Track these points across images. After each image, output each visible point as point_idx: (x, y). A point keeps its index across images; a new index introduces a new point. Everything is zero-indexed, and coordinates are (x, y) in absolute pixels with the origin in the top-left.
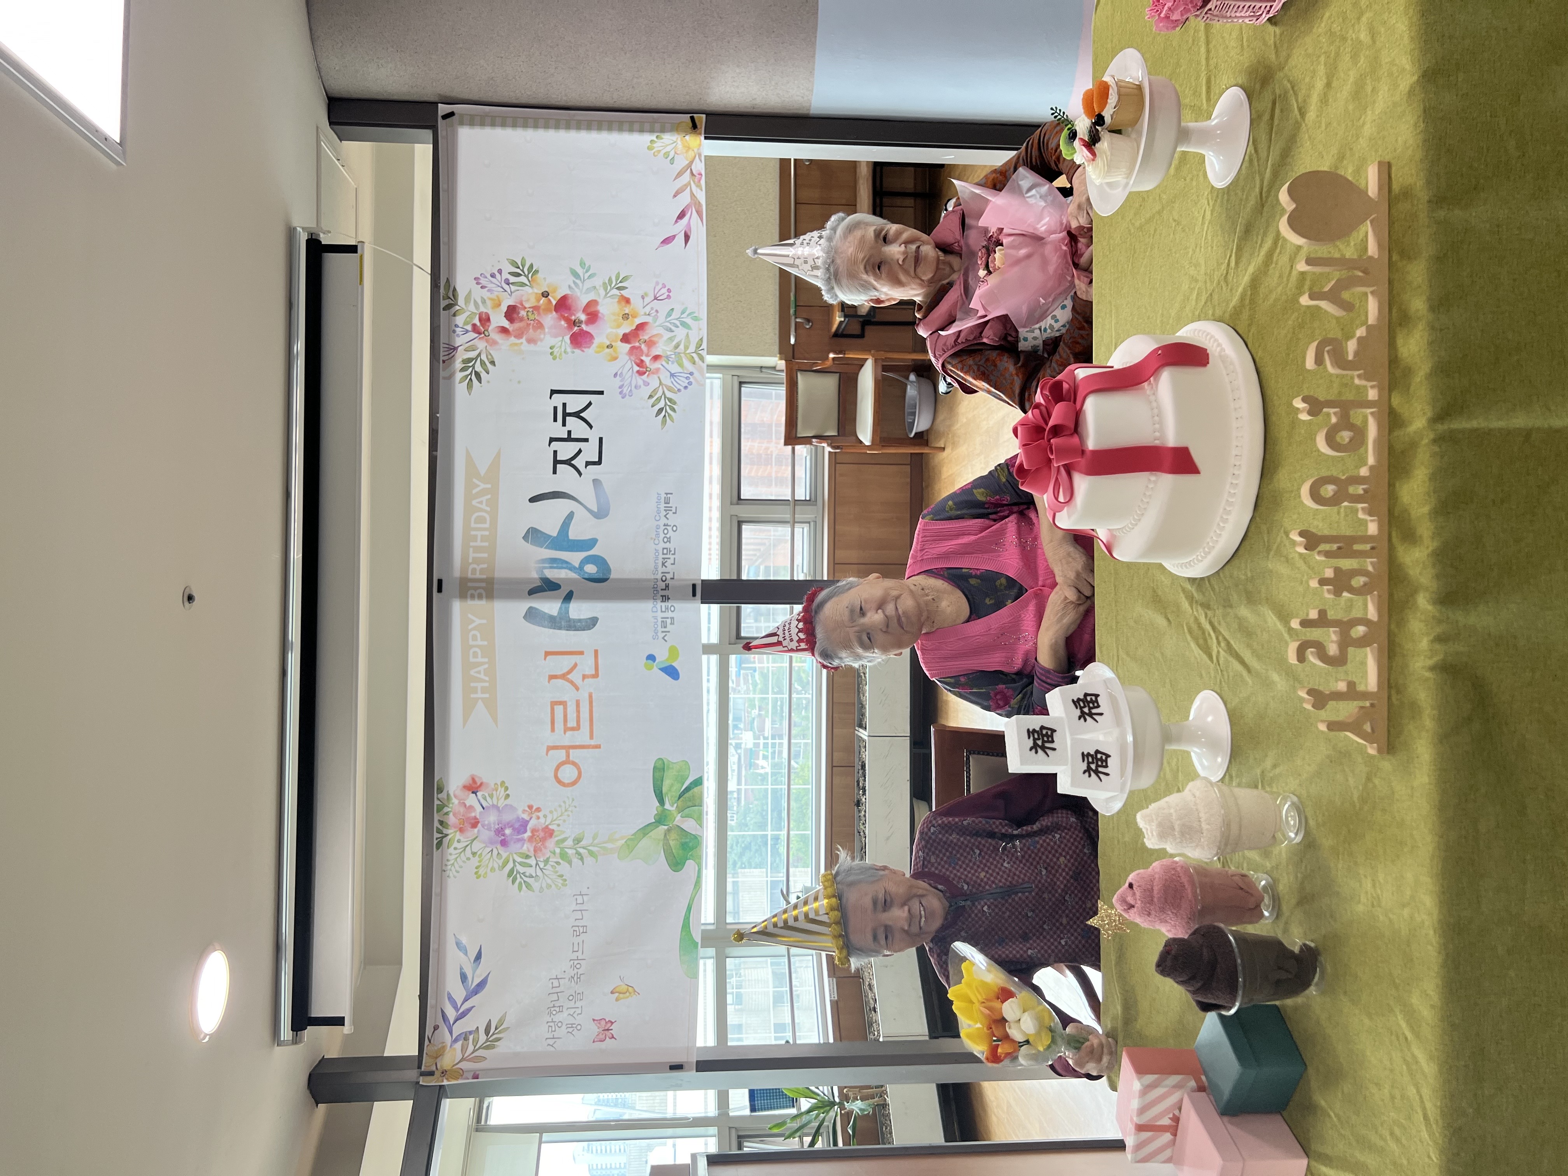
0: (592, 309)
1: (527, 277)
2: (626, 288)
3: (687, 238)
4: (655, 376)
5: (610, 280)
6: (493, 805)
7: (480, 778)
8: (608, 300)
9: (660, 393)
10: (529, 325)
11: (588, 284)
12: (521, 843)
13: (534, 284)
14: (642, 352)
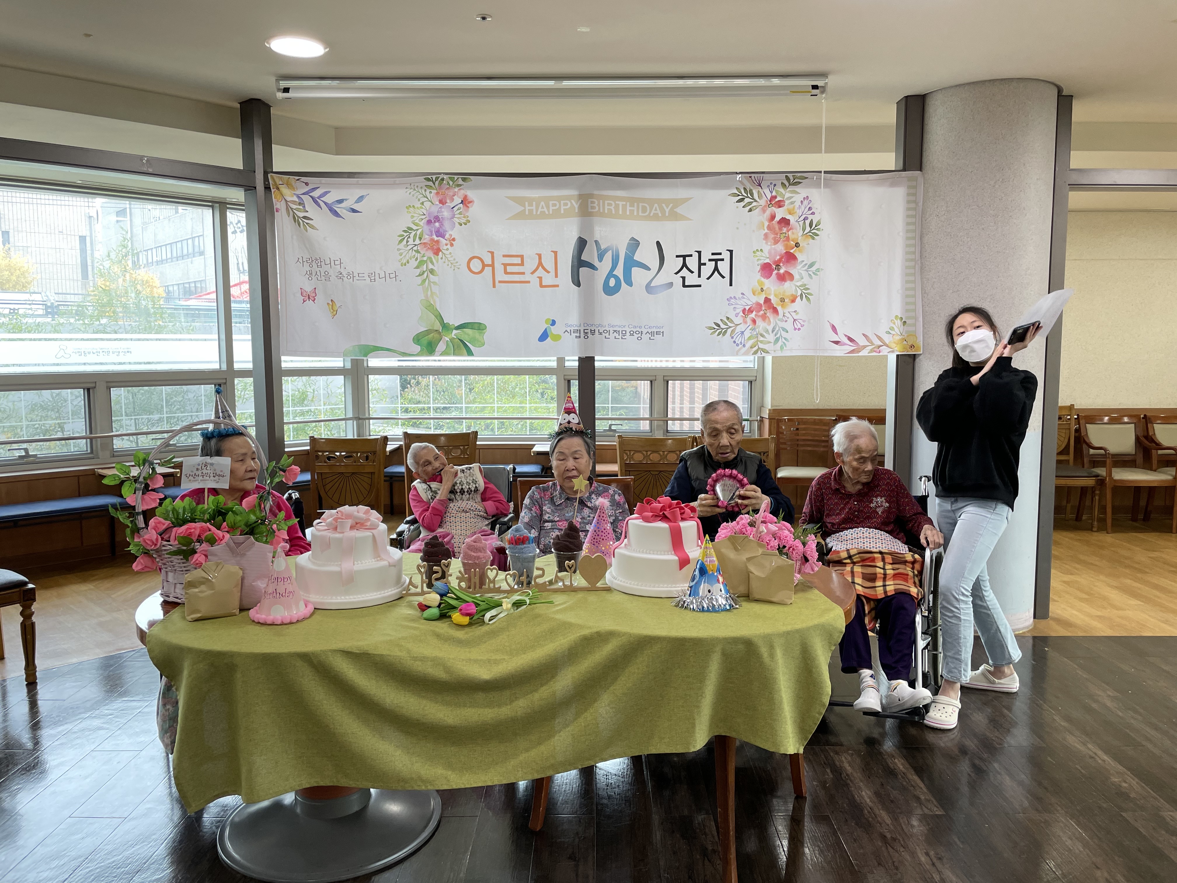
0: (787, 277)
1: (810, 232)
2: (802, 299)
3: (837, 343)
4: (741, 321)
5: (808, 289)
6: (454, 215)
7: (472, 207)
8: (793, 288)
9: (730, 324)
10: (777, 234)
11: (804, 274)
12: (429, 233)
13: (804, 237)
14: (758, 311)
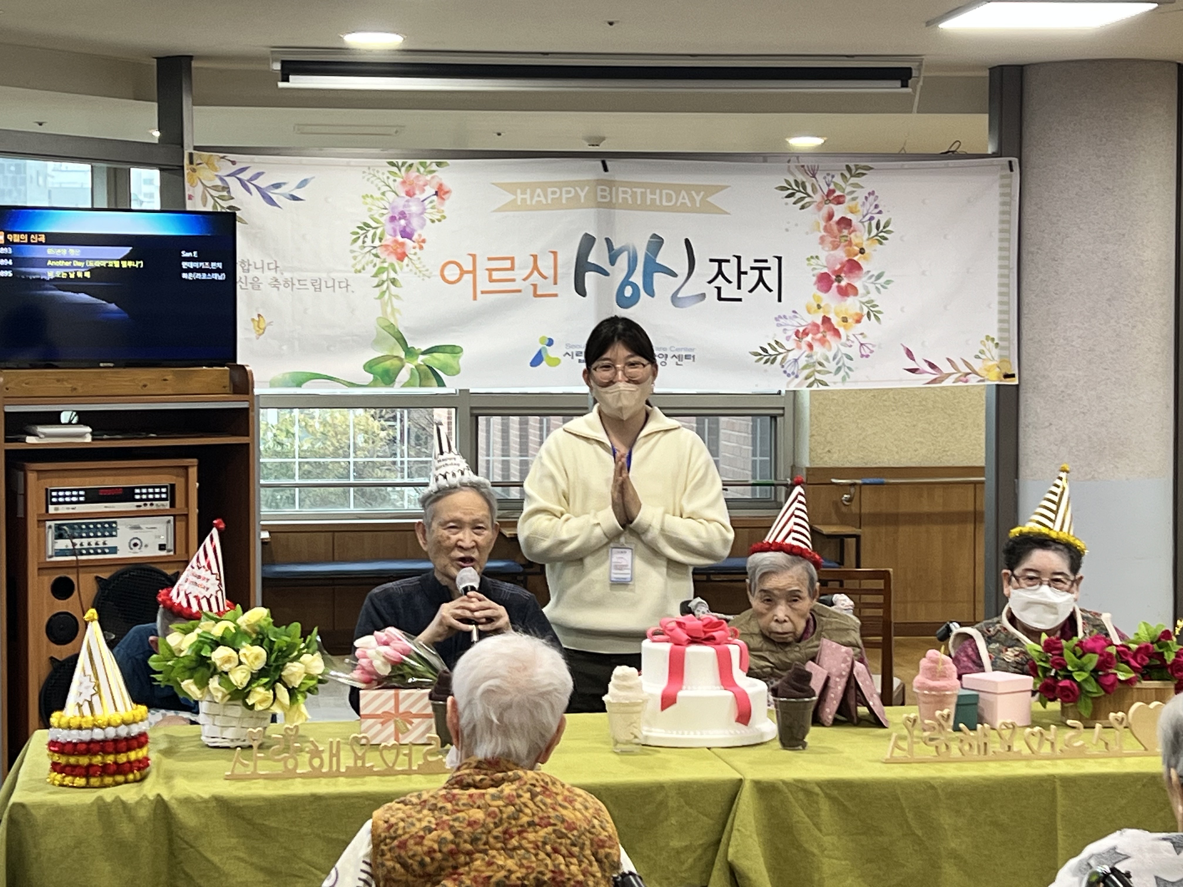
0: (850, 290)
1: (877, 235)
2: (869, 319)
3: (913, 371)
4: (794, 346)
5: (876, 306)
6: (425, 209)
7: (448, 199)
8: (858, 305)
9: (780, 350)
10: (836, 237)
11: (872, 288)
12: (391, 232)
13: (870, 242)
14: (815, 334)
